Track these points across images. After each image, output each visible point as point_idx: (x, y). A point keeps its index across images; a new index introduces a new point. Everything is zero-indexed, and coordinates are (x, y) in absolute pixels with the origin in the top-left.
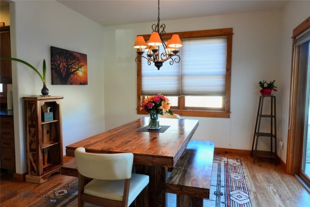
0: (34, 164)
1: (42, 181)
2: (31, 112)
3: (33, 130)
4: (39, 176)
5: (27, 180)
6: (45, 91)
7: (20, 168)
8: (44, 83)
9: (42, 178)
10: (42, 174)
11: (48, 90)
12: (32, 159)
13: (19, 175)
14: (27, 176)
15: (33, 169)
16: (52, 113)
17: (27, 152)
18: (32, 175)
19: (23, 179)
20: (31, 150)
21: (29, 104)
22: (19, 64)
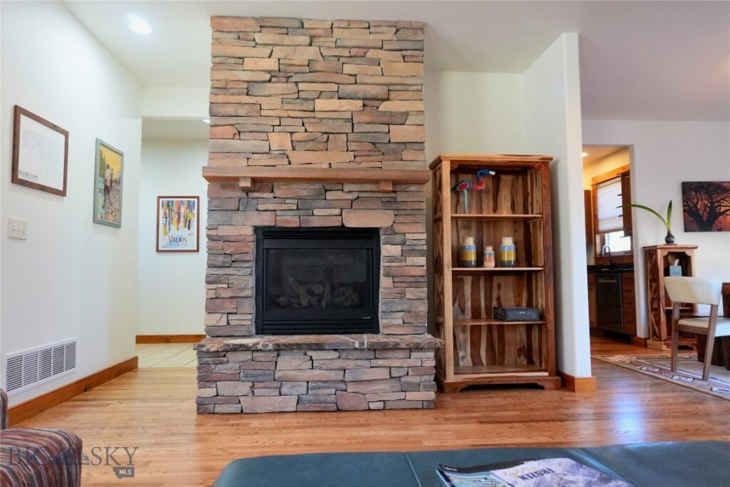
0: (656, 327)
1: (664, 348)
2: (652, 263)
3: (654, 285)
4: (661, 340)
5: (648, 346)
6: (669, 239)
7: (641, 332)
8: (668, 229)
9: (665, 344)
10: (664, 341)
11: (673, 237)
12: (654, 321)
13: (640, 339)
14: (648, 341)
15: (654, 333)
16: (680, 267)
17: (648, 311)
18: (654, 339)
19: (643, 344)
20: (653, 309)
21: (650, 254)
22: (639, 209)
